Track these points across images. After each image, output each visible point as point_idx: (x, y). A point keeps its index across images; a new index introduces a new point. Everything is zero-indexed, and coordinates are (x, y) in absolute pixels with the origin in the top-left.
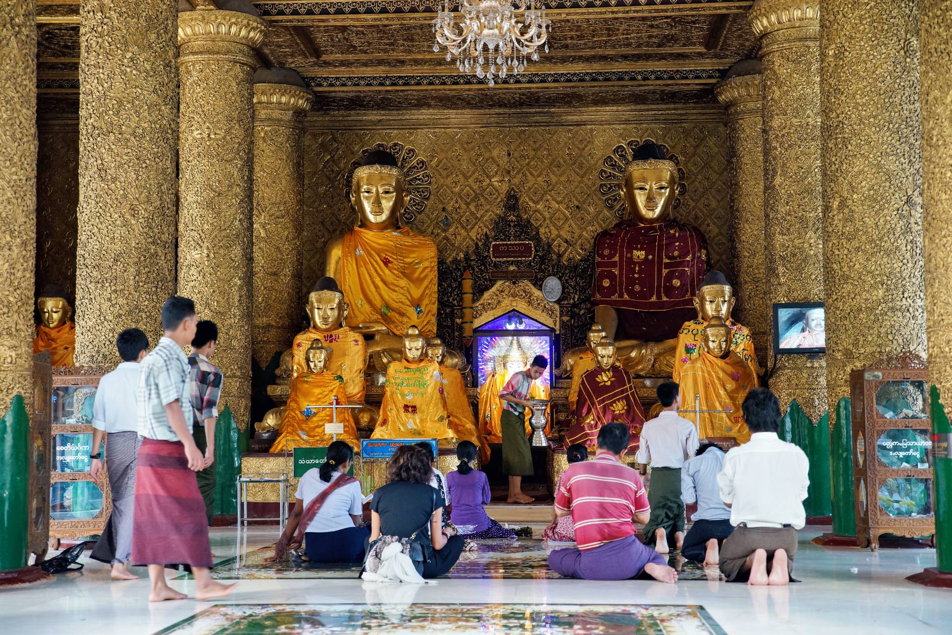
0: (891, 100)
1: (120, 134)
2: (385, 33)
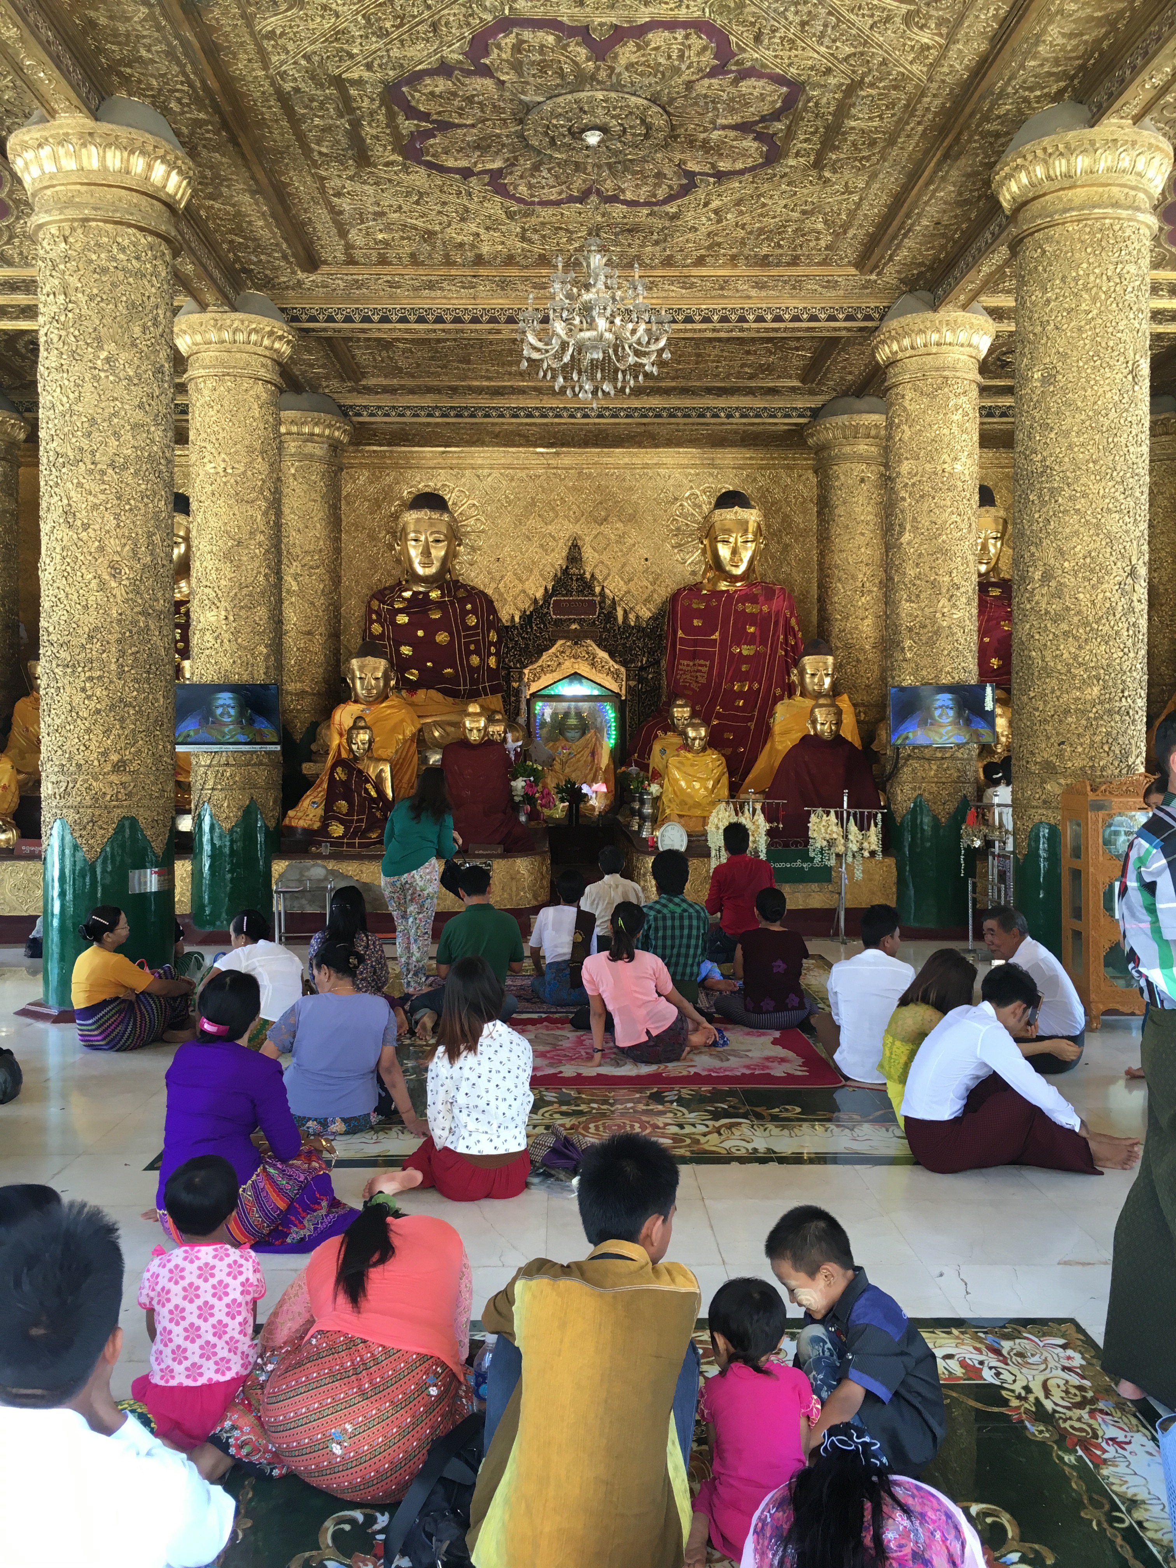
0: (1116, 440)
1: (92, 463)
2: (437, 351)
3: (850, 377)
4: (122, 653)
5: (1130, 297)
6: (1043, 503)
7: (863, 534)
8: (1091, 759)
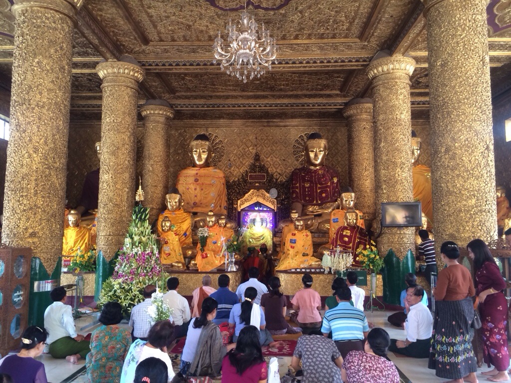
0: (476, 89)
1: (29, 105)
2: (202, 81)
3: (359, 89)
4: (37, 185)
5: (479, 29)
6: (444, 118)
7: (365, 148)
8: (473, 233)
